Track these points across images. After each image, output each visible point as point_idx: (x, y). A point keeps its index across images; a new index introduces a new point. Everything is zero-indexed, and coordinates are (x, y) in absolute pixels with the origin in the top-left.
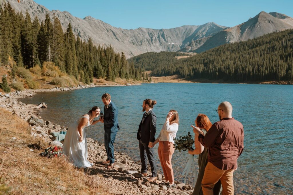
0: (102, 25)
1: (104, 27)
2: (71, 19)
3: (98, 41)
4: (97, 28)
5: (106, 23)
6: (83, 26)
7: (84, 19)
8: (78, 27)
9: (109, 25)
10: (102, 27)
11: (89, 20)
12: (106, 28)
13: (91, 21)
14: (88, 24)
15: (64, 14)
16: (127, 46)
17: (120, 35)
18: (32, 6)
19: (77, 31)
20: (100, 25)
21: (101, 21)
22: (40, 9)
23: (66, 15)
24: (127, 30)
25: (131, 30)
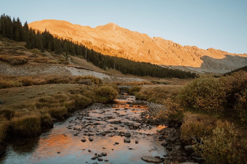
0: (221, 53)
1: (222, 54)
2: (197, 50)
3: (216, 62)
4: (216, 54)
5: (224, 51)
6: (206, 54)
7: (207, 50)
8: (201, 54)
9: (226, 52)
10: (221, 54)
11: (211, 50)
12: (224, 54)
13: (212, 51)
14: (210, 52)
15: (192, 48)
16: (241, 65)
17: (235, 58)
18: (169, 43)
19: (200, 56)
20: (219, 53)
21: (220, 50)
22: (175, 45)
23: (194, 48)
24: (241, 54)
25: (244, 54)
